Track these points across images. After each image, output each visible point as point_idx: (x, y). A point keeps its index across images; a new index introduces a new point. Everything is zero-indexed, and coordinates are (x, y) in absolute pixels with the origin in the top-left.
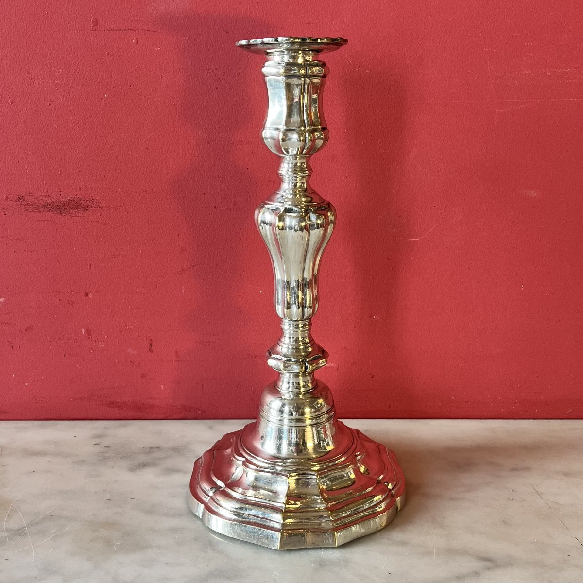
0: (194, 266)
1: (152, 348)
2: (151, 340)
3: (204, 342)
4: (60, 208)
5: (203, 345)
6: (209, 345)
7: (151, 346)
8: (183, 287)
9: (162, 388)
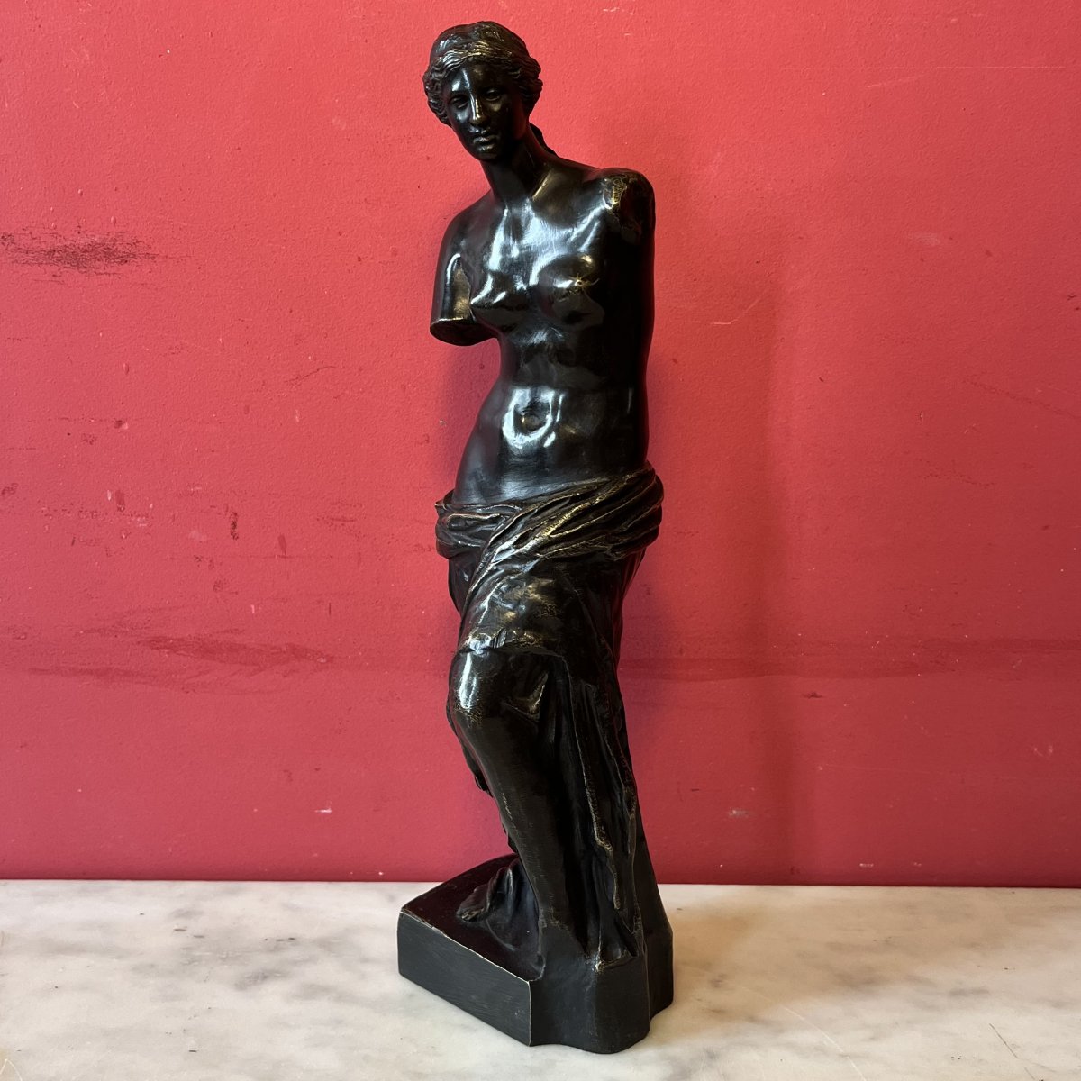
4: (77, 258)
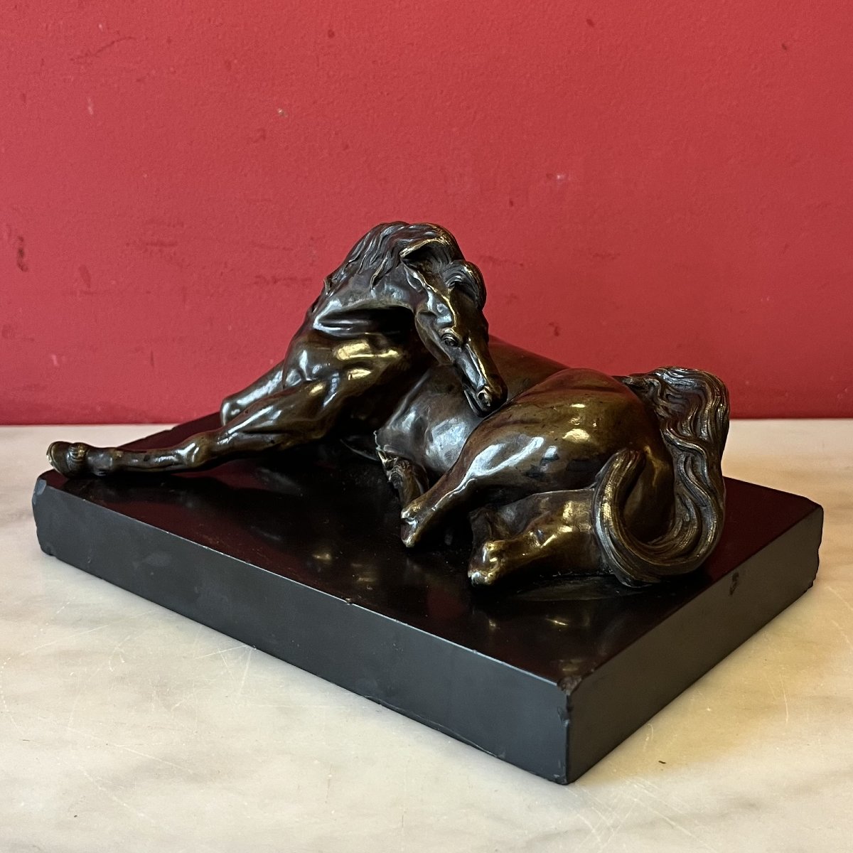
0: (113, 42)
1: (25, 259)
2: (22, 239)
3: (147, 244)
5: (146, 250)
6: (160, 251)
7: (21, 252)
8: (89, 100)
9: (55, 363)
